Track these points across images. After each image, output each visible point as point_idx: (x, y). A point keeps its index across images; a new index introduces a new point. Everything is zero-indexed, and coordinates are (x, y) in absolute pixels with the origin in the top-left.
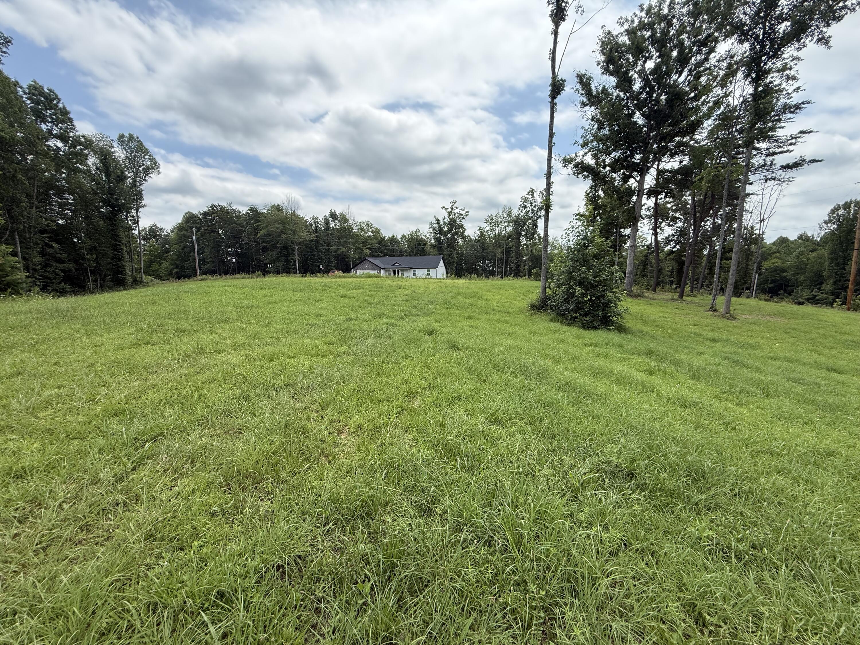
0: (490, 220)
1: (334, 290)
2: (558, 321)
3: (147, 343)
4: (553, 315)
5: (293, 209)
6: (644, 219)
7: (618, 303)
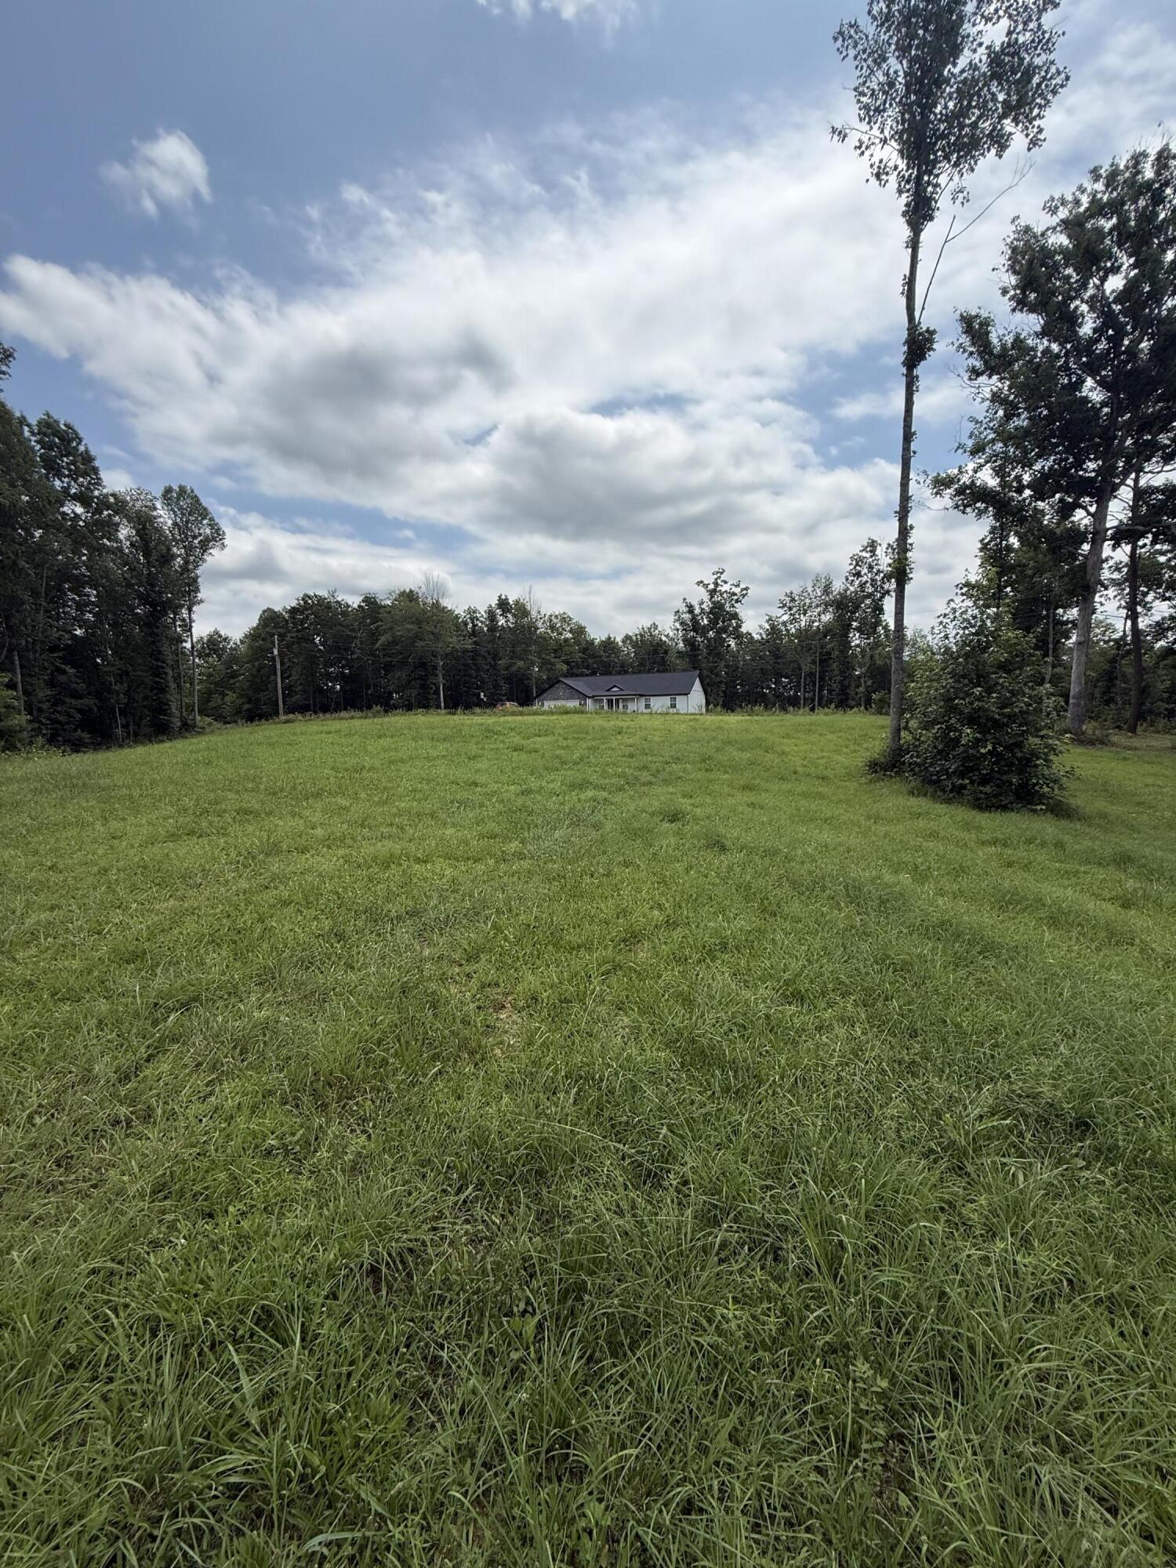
0: (790, 603)
1: (501, 738)
2: (925, 795)
3: (191, 833)
4: (914, 783)
5: (435, 596)
6: (1106, 589)
7: (1052, 757)
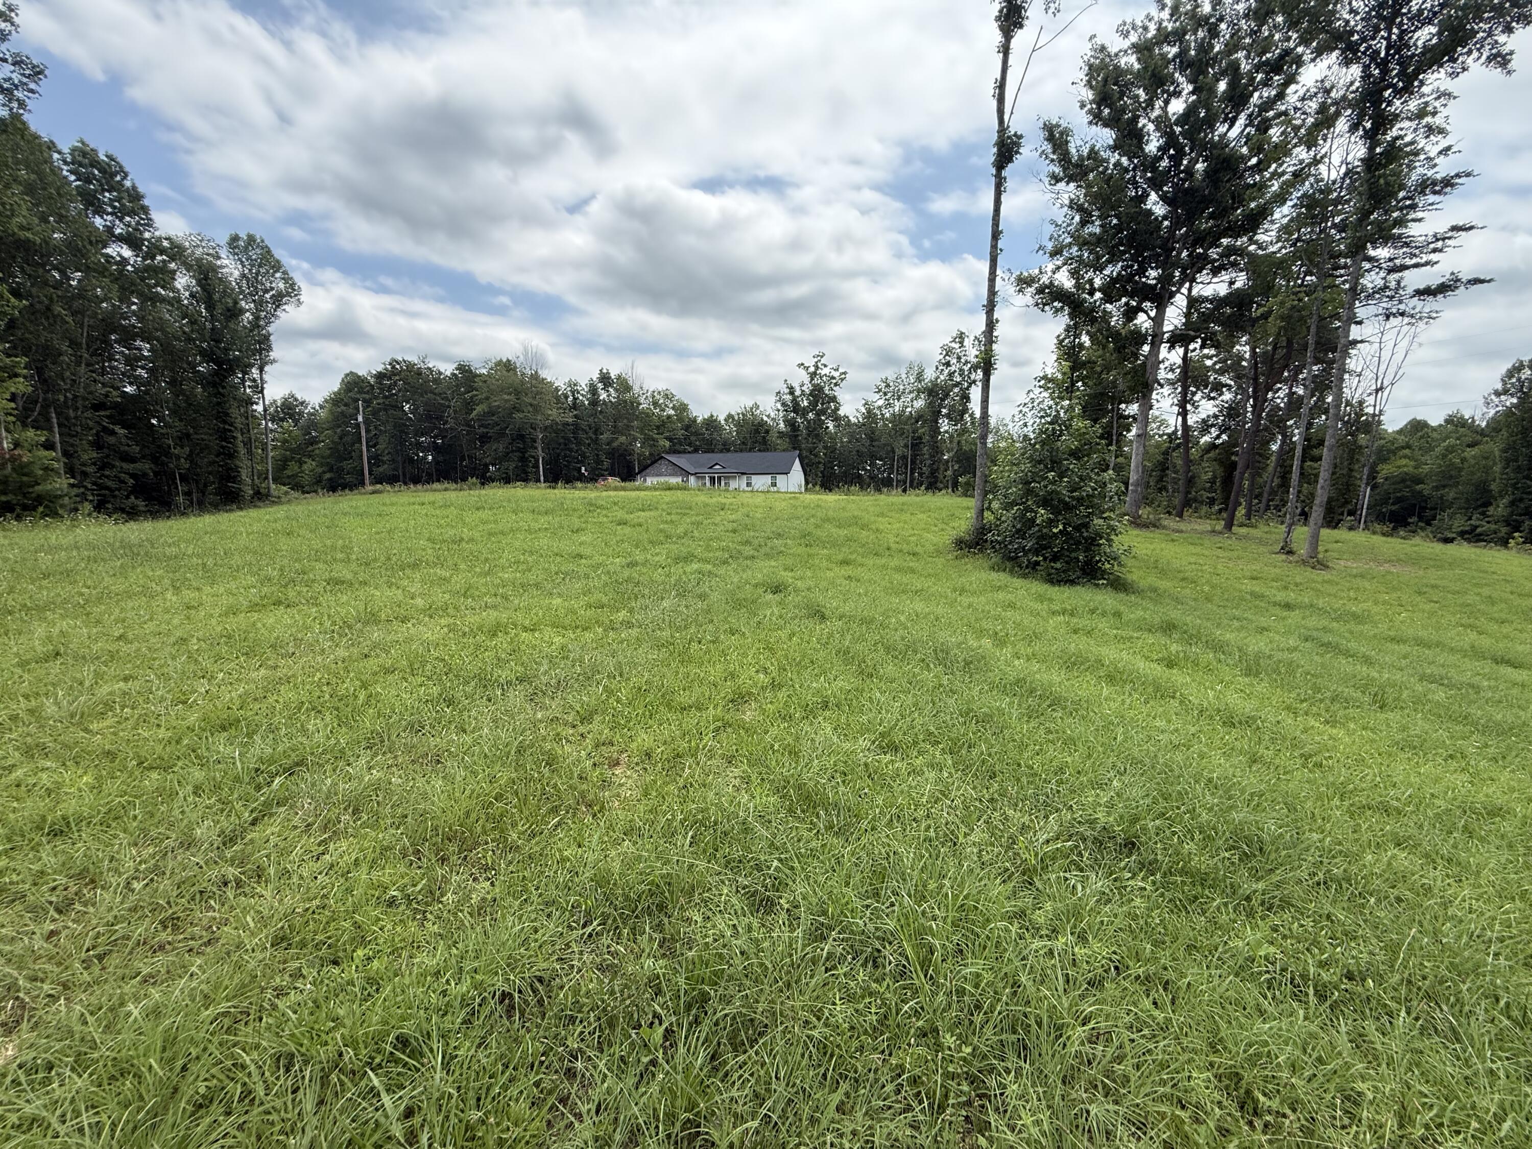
0: (886, 389)
1: (604, 512)
2: (1004, 570)
3: (278, 603)
4: (996, 559)
5: (534, 367)
6: (1162, 386)
7: (1113, 537)
